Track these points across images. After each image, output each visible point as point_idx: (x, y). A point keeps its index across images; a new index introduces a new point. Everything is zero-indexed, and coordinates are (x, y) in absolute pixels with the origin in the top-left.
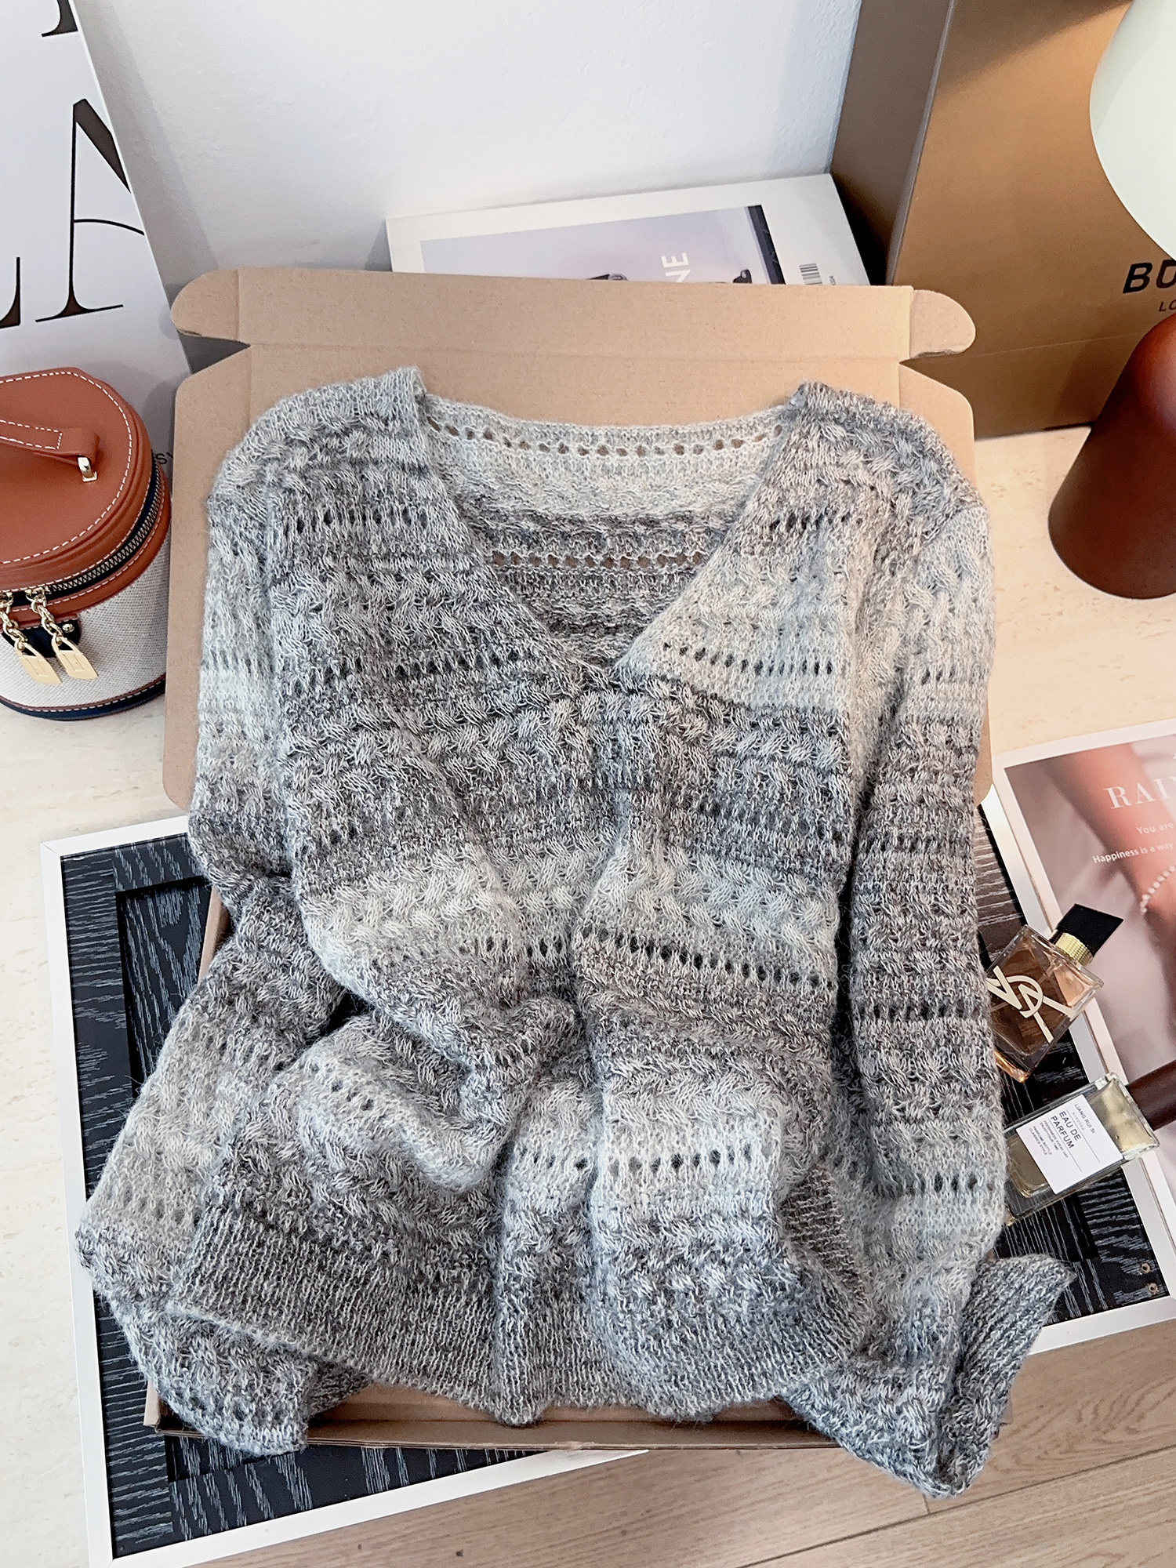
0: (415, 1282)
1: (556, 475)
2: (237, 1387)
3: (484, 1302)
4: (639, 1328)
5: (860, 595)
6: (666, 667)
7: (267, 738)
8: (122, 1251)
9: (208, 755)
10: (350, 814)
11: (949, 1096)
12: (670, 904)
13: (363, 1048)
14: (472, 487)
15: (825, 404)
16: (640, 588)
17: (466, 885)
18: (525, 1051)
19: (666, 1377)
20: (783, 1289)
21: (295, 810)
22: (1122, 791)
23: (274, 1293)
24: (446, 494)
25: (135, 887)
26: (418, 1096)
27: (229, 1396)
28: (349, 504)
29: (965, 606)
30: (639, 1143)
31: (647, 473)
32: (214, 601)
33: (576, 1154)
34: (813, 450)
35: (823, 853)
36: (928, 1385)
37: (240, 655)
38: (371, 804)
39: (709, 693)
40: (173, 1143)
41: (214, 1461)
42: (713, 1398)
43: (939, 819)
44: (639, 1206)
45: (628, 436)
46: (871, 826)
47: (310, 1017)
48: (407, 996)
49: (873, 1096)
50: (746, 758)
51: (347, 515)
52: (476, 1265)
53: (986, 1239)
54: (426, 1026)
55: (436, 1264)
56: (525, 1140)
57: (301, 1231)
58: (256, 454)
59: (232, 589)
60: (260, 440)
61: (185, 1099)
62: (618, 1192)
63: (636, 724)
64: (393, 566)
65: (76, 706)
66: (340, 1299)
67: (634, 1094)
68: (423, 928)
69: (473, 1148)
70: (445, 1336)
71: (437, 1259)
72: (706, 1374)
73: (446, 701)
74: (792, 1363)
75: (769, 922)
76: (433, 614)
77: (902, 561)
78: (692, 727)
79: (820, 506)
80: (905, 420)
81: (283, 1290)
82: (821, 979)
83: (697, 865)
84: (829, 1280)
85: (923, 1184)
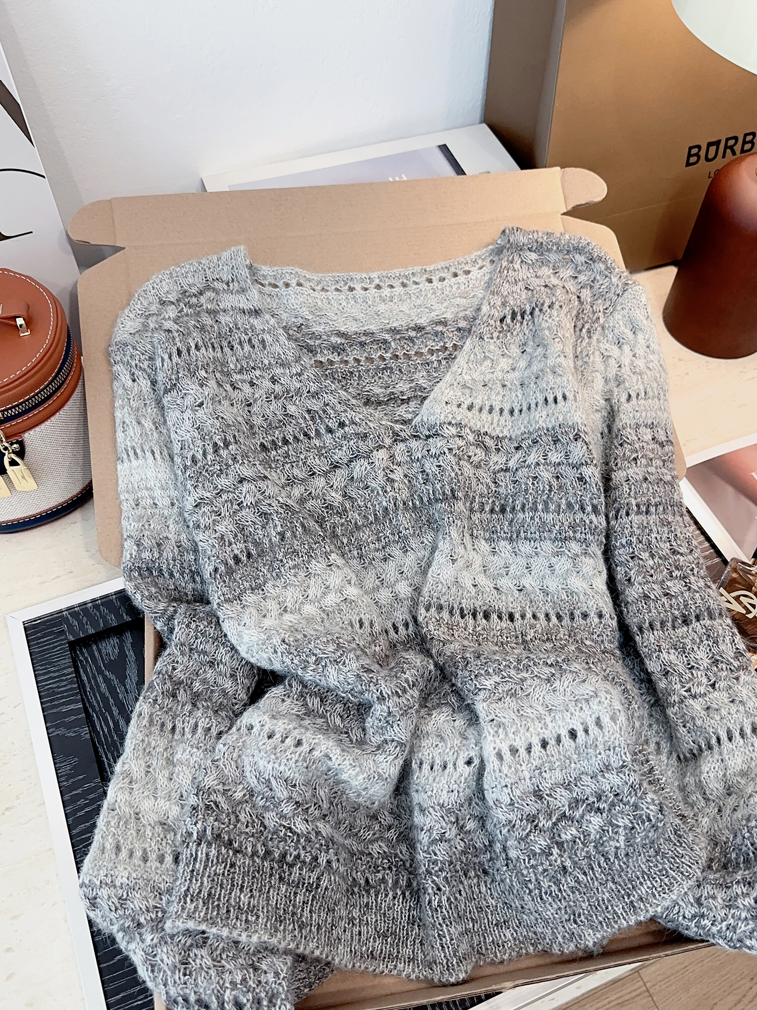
0: (352, 887)
1: (349, 306)
2: (234, 983)
3: (407, 894)
4: (542, 878)
5: (572, 353)
6: (450, 416)
8: (120, 891)
9: (131, 521)
10: (245, 541)
11: (719, 674)
12: (482, 580)
13: (283, 708)
14: (293, 320)
15: (522, 239)
16: (420, 372)
17: (337, 583)
18: (409, 686)
19: (567, 918)
20: (649, 820)
23: (249, 903)
24: (276, 326)
25: (82, 635)
26: (334, 736)
27: (228, 991)
28: (210, 339)
29: (643, 351)
30: (514, 733)
31: (410, 298)
32: (122, 414)
33: (463, 756)
34: (518, 270)
35: (588, 522)
37: (146, 448)
38: (260, 532)
40: (147, 804)
42: (605, 928)
43: (661, 490)
44: (523, 781)
45: (393, 276)
46: (616, 500)
47: (235, 698)
48: (314, 658)
49: (664, 686)
50: (517, 469)
51: (210, 345)
52: (395, 866)
54: (333, 678)
55: (364, 871)
56: (420, 755)
57: (261, 853)
58: (140, 312)
59: (134, 404)
60: (141, 303)
61: (151, 770)
62: (505, 772)
63: (436, 456)
64: (246, 377)
65: (21, 519)
66: (299, 903)
67: (500, 699)
68: (311, 616)
69: (384, 764)
70: (382, 925)
71: (364, 867)
72: (596, 908)
73: (298, 462)
74: (661, 886)
75: (558, 579)
76: (279, 405)
77: (594, 328)
78: (475, 455)
79: (531, 303)
80: (576, 241)
81: (256, 899)
82: (604, 613)
83: (497, 550)
84: (673, 817)
85: (719, 739)
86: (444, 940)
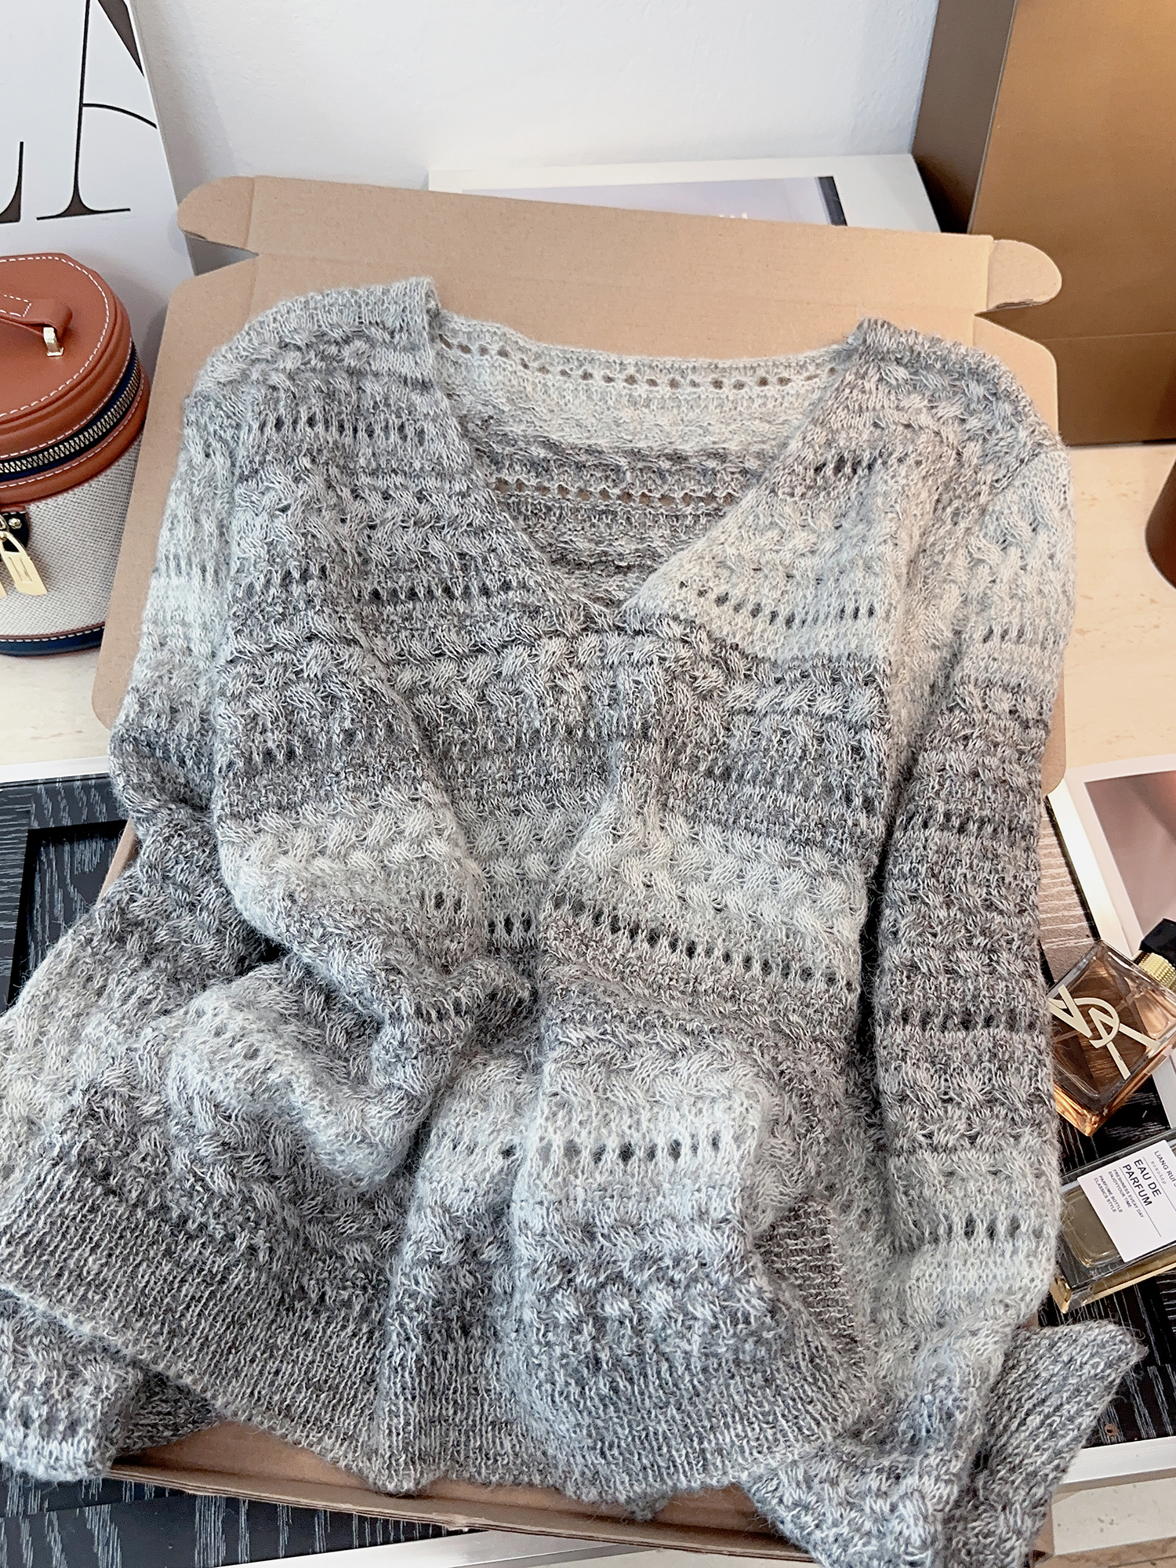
0: (293, 1298)
1: (577, 402)
2: (30, 1384)
3: (377, 1334)
4: (557, 1366)
5: (915, 543)
6: (679, 606)
9: (145, 668)
10: (290, 732)
11: (990, 1122)
12: (662, 879)
13: (265, 998)
14: (480, 407)
15: (887, 342)
16: (660, 527)
17: (417, 828)
18: (458, 1012)
19: (590, 1442)
20: (747, 1322)
21: (226, 719)
23: (99, 1272)
24: (449, 411)
25: (52, 825)
26: (321, 1058)
27: (17, 1394)
28: (340, 413)
29: (1040, 563)
30: (581, 1123)
31: (679, 407)
32: (176, 503)
33: (505, 1138)
34: (871, 393)
35: (850, 823)
36: (935, 1473)
37: (196, 562)
38: (317, 723)
39: (729, 642)
40: (19, 1087)
41: (12, 1506)
42: (651, 1479)
43: (997, 798)
44: (571, 1203)
45: (661, 366)
46: (912, 799)
47: (214, 967)
48: (321, 931)
49: (895, 1119)
50: (765, 715)
51: (335, 423)
52: (373, 1287)
53: (1028, 1298)
54: (336, 967)
55: (323, 1281)
56: (446, 1122)
57: (151, 1205)
58: (244, 354)
59: (197, 491)
60: (250, 340)
61: (44, 1040)
62: (546, 1181)
63: (637, 666)
64: (380, 483)
66: (186, 1296)
67: (582, 1065)
68: (360, 871)
69: (376, 1120)
70: (320, 1370)
71: (326, 1274)
72: (642, 1443)
73: (423, 630)
74: (758, 1439)
75: (780, 906)
76: (420, 536)
77: (966, 509)
78: (705, 677)
79: (875, 449)
80: (976, 359)
81: (113, 1270)
82: (838, 976)
83: (700, 838)
84: (816, 1333)
85: (950, 1228)
86: (395, 1420)
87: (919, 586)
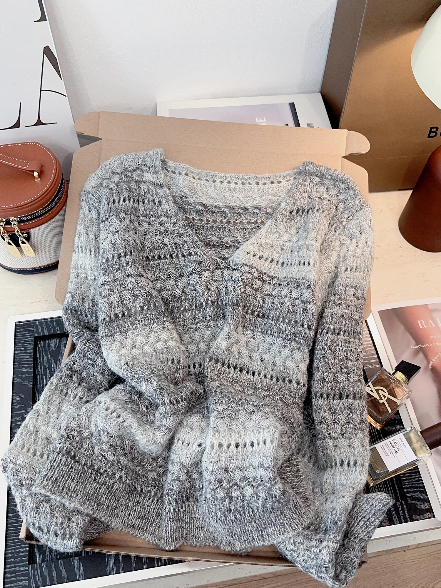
0: (133, 491)
1: (211, 190)
2: (56, 523)
3: (160, 501)
4: (218, 511)
5: (323, 239)
6: (247, 261)
7: (95, 279)
8: (18, 467)
9: (72, 284)
10: (123, 307)
11: (348, 429)
12: (244, 351)
13: (120, 396)
14: (179, 193)
15: (312, 169)
16: (240, 232)
17: (165, 338)
18: (182, 400)
19: (228, 533)
20: (276, 497)
21: (102, 305)
22: (424, 322)
23: (75, 487)
24: (169, 195)
25: (42, 335)
26: (139, 416)
27: (53, 526)
28: (133, 196)
29: (362, 244)
31: (245, 191)
32: (80, 228)
33: (199, 441)
34: (307, 186)
35: (303, 333)
36: (332, 540)
37: (88, 248)
38: (131, 304)
40: (43, 428)
41: (47, 558)
42: (247, 544)
43: (349, 323)
44: (221, 462)
45: (239, 177)
46: (323, 324)
47: (101, 385)
48: (138, 375)
49: (318, 428)
50: (276, 296)
51: (132, 200)
52: (158, 486)
53: (360, 485)
54: (143, 387)
55: (142, 485)
56: (179, 435)
57: (89, 465)
58: (101, 176)
59: (87, 224)
60: (102, 171)
61: (50, 412)
62: (213, 455)
63: (234, 281)
64: (147, 220)
65: (28, 268)
66: (101, 493)
67: (222, 418)
68: (147, 353)
69: (158, 436)
70: (143, 513)
71: (143, 483)
72: (244, 533)
73: (163, 269)
74: (279, 531)
75: (282, 360)
76: (161, 237)
77: (339, 227)
78: (256, 284)
79: (309, 206)
80: (342, 175)
81: (79, 487)
82: (300, 382)
83: (255, 337)
84: (296, 498)
85: (336, 463)
86: (168, 528)
87: (324, 252)
